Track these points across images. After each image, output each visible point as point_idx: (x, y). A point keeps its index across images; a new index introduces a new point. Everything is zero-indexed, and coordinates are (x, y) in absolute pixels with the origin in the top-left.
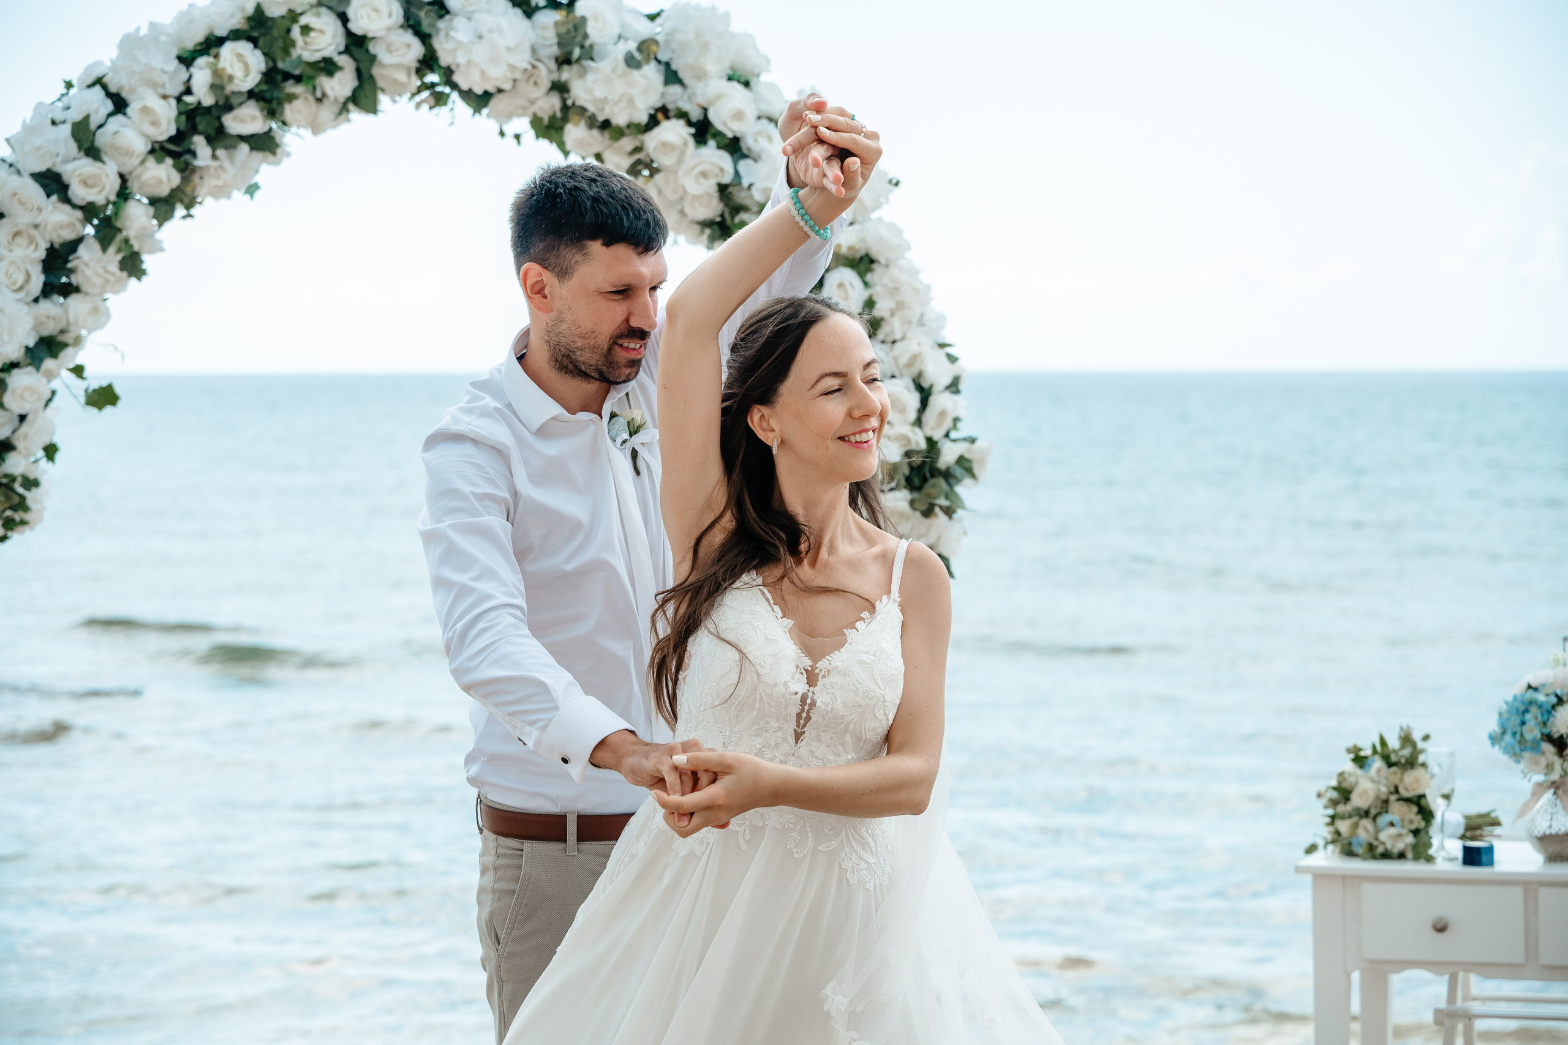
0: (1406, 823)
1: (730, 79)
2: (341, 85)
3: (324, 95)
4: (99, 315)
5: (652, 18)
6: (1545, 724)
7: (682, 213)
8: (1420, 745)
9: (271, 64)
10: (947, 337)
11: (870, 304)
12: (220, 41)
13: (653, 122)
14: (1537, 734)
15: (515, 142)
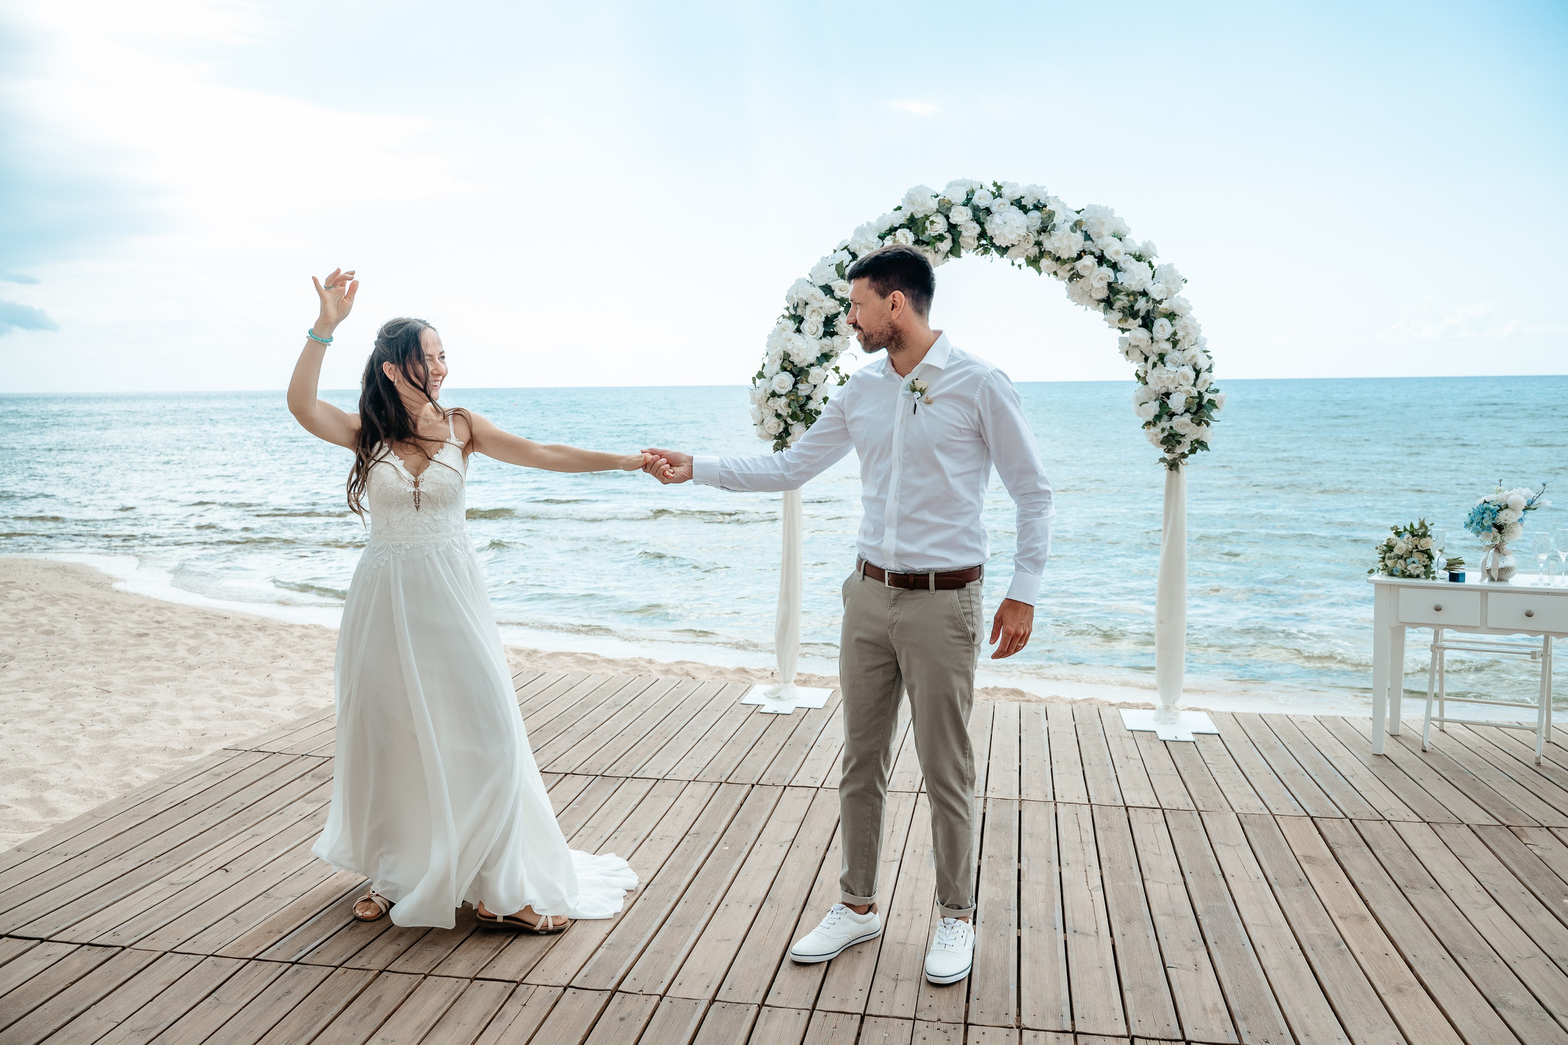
0: (1421, 562)
1: (1114, 236)
2: (946, 246)
3: (939, 250)
4: (846, 344)
5: (1078, 212)
6: (1494, 519)
7: (1091, 296)
8: (1429, 528)
9: (917, 238)
10: (1207, 347)
11: (1175, 334)
12: (896, 229)
13: (1079, 257)
14: (1490, 523)
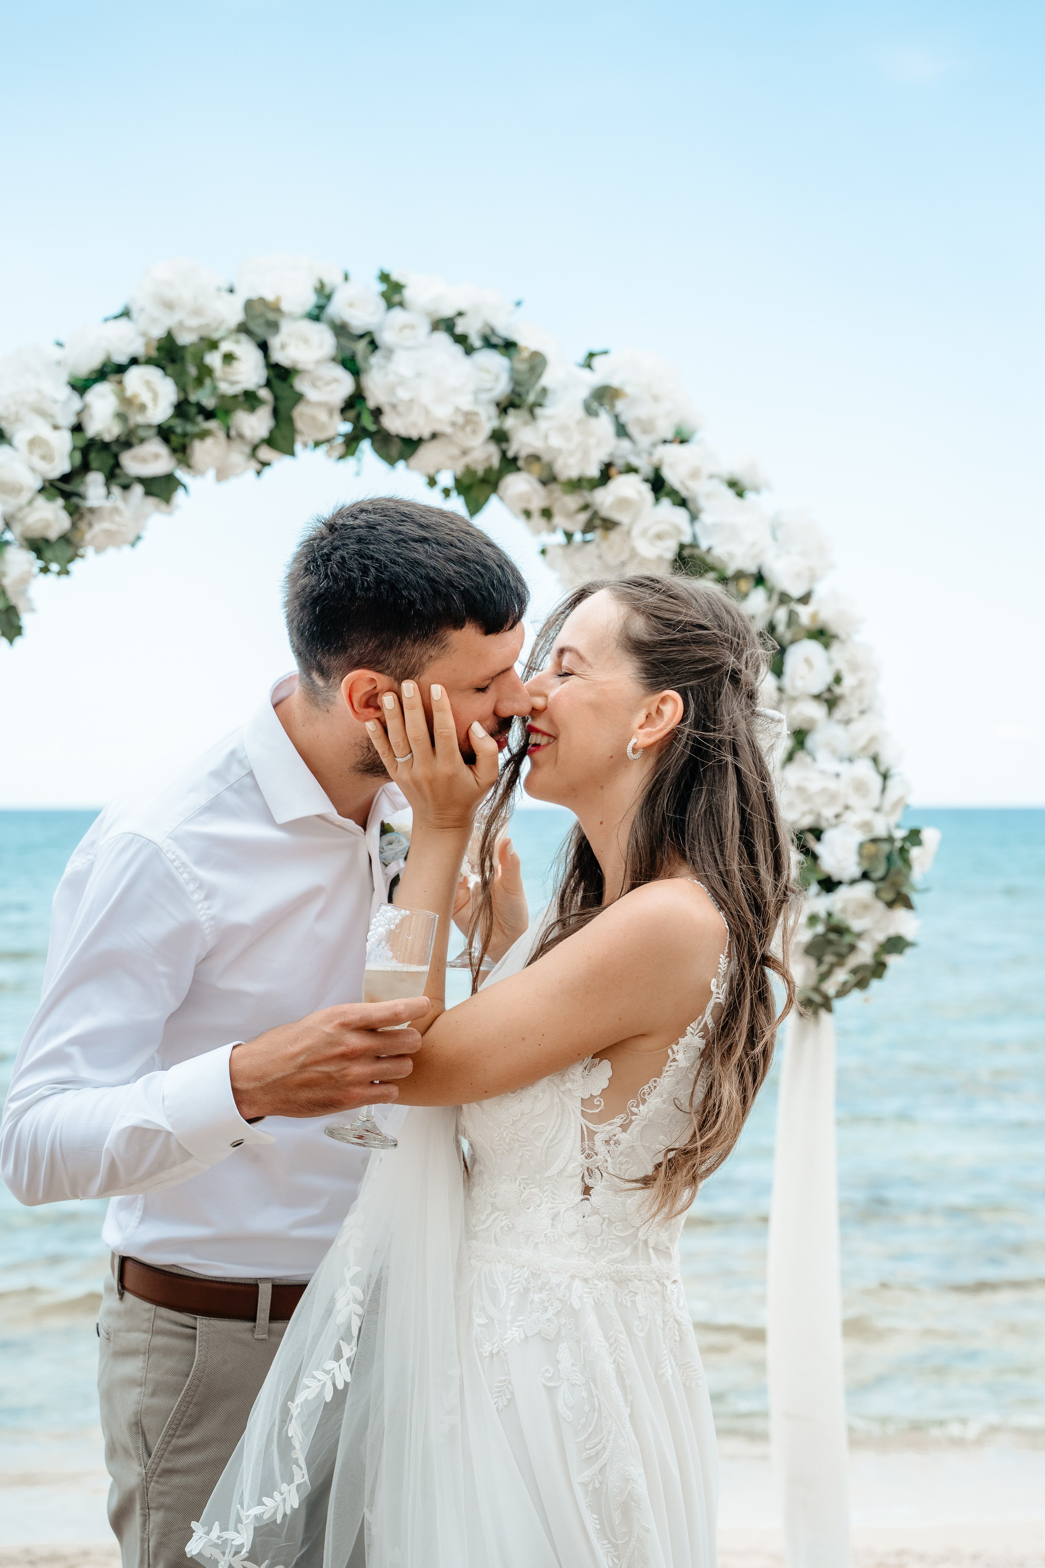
2: (258, 424)
3: (238, 432)
9: (182, 396)
12: (121, 369)
13: (605, 478)
15: (442, 496)
